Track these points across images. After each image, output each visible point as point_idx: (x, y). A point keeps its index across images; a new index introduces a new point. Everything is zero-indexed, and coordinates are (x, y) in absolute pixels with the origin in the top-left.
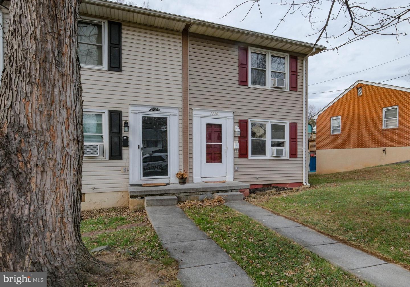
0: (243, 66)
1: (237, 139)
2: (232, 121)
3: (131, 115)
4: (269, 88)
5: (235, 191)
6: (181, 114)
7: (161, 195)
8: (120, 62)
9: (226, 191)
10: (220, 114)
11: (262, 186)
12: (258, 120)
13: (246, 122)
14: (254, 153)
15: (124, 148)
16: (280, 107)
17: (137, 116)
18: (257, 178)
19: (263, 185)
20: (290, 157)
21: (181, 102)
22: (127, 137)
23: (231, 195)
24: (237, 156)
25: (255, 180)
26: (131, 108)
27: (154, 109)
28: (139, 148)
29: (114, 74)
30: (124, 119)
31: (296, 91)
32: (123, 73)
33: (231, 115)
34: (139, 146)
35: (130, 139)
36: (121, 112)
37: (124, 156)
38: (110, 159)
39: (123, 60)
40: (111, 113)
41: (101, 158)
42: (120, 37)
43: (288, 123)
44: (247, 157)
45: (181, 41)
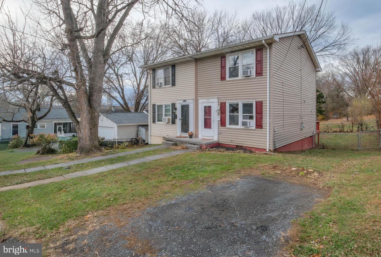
0: (223, 67)
1: (220, 114)
2: (217, 103)
3: (178, 105)
4: (240, 78)
6: (194, 102)
7: (172, 141)
8: (175, 82)
9: (195, 144)
10: (211, 100)
12: (234, 102)
13: (225, 103)
14: (230, 124)
15: (176, 119)
16: (248, 90)
17: (180, 105)
18: (232, 141)
19: (237, 146)
20: (256, 128)
21: (194, 96)
23: (191, 146)
24: (220, 125)
25: (230, 141)
26: (178, 101)
27: (185, 101)
28: (180, 119)
29: (173, 88)
30: (176, 107)
31: (262, 76)
32: (176, 86)
33: (216, 100)
35: (178, 115)
36: (175, 103)
37: (176, 123)
38: (172, 124)
39: (176, 81)
40: (172, 104)
41: (169, 123)
42: (175, 71)
43: (255, 101)
44: (225, 126)
45: (194, 65)
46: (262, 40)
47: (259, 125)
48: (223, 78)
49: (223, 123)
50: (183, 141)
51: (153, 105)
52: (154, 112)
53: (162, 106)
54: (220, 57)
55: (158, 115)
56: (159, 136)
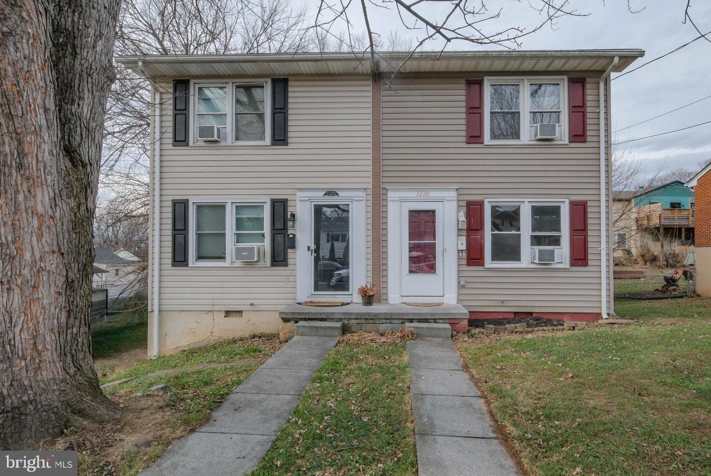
0: (474, 110)
1: (465, 233)
2: (454, 205)
3: (298, 204)
4: (526, 143)
5: (441, 321)
6: (370, 197)
7: (322, 320)
8: (285, 131)
9: (426, 321)
10: (433, 194)
11: (512, 316)
12: (506, 202)
13: (481, 204)
14: (495, 257)
15: (289, 251)
16: (549, 174)
17: (308, 204)
18: (503, 301)
19: (515, 313)
20: (572, 265)
21: (370, 180)
22: (294, 235)
23: (428, 328)
24: (464, 262)
25: (499, 304)
26: (299, 194)
27: (330, 193)
28: (309, 250)
29: (279, 150)
30: (290, 210)
31: (585, 142)
32: (290, 146)
33: (454, 194)
34: (309, 247)
35: (298, 237)
36: (287, 200)
37: (290, 261)
38: (272, 265)
39: (290, 129)
40: (274, 202)
41: (261, 264)
42: (286, 98)
43: (567, 202)
44: (483, 265)
45: (370, 88)
46: (613, 57)
47: (580, 257)
48: (474, 137)
49: (474, 256)
50: (376, 315)
51: (175, 203)
52: (179, 226)
53: (222, 207)
54: (463, 81)
55: (199, 236)
56: (210, 308)
